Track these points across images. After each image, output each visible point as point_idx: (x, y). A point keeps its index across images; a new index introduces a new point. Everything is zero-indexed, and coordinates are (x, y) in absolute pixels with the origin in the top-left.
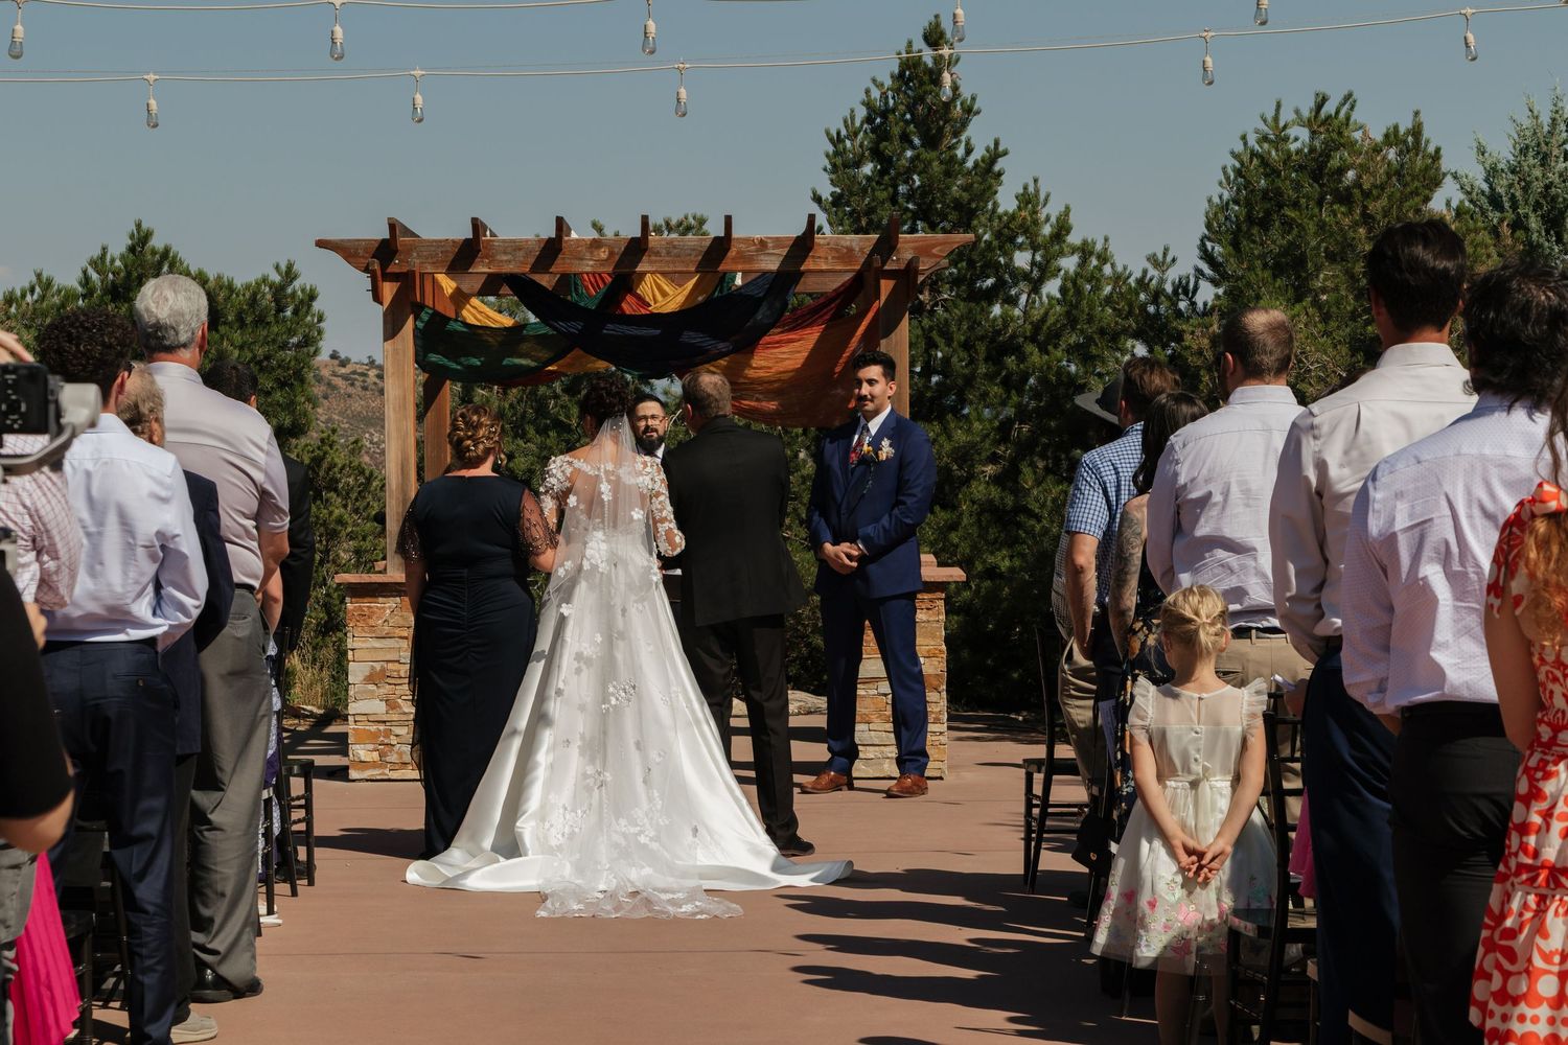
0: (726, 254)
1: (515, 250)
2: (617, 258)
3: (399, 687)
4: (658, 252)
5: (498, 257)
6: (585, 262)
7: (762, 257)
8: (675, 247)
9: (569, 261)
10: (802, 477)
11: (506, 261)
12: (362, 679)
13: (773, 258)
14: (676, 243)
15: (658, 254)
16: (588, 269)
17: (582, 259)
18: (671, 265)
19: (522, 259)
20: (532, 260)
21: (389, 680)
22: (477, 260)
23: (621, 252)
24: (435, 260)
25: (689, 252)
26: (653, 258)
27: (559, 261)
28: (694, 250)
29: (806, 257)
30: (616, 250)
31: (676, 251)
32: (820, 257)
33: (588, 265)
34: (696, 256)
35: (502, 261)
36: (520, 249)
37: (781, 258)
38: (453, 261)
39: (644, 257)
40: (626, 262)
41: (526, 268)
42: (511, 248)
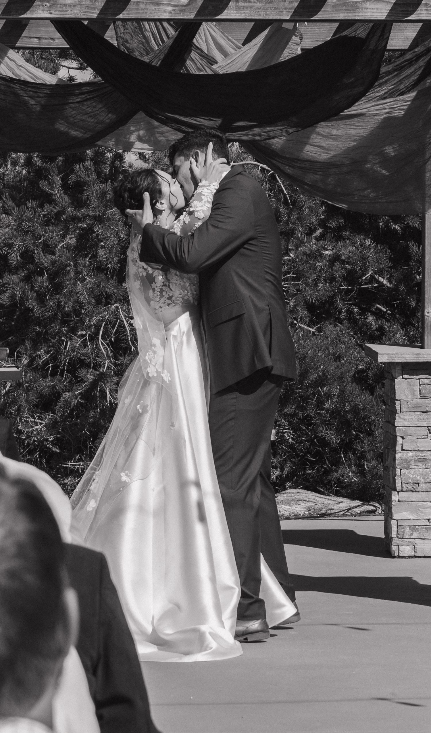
6: (162, 7)
10: (305, 254)
11: (70, 5)
16: (166, 16)
17: (158, 4)
18: (262, 13)
22: (35, 4)
33: (165, 12)
37: (390, 7)
39: (230, 3)
40: (210, 8)
41: (93, 13)
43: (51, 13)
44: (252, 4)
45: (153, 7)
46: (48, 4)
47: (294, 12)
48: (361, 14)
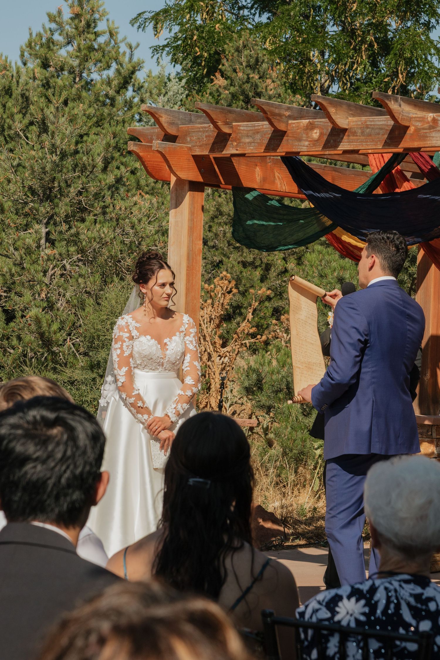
0: (405, 133)
1: (254, 133)
2: (325, 138)
4: (355, 132)
5: (243, 140)
6: (303, 143)
7: (433, 134)
8: (367, 127)
11: (248, 143)
14: (368, 123)
15: (354, 134)
17: (300, 140)
19: (259, 141)
20: (266, 141)
22: (229, 143)
23: (328, 134)
24: (201, 143)
25: (377, 131)
26: (351, 137)
28: (381, 129)
30: (325, 131)
31: (368, 130)
33: (304, 146)
34: (383, 135)
35: (245, 143)
36: (258, 133)
38: (214, 143)
39: (344, 138)
40: (332, 141)
41: (261, 149)
42: (251, 132)
43: (237, 150)
44: (358, 137)
46: (235, 143)
47: (385, 143)
48: (429, 142)
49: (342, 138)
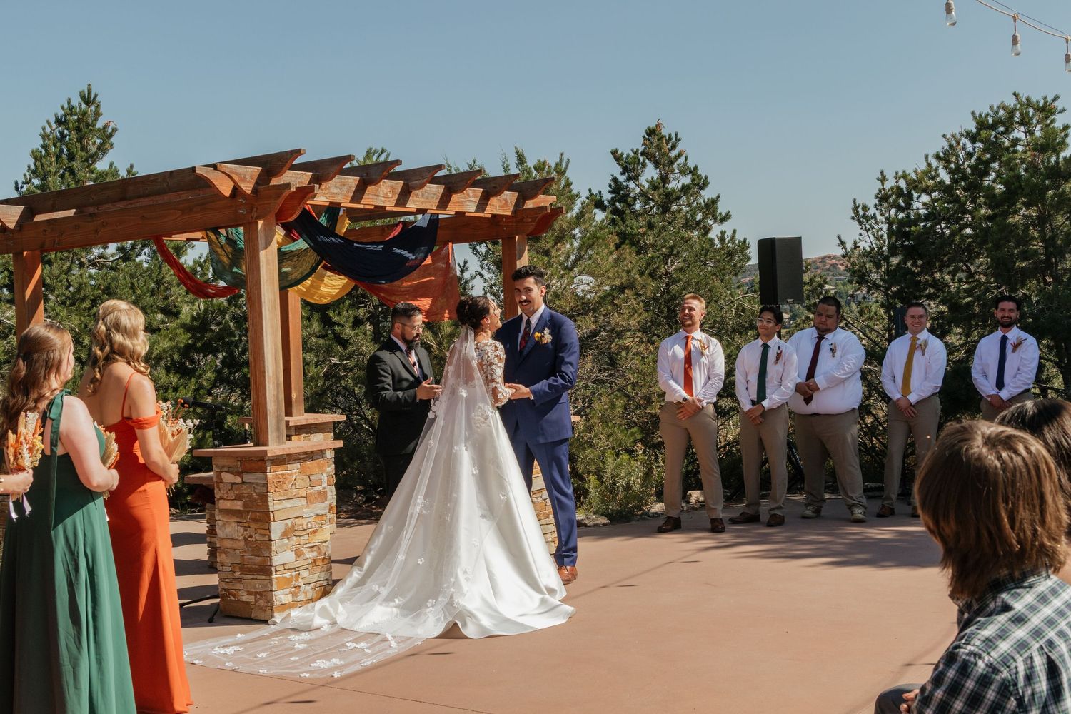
2: (397, 196)
3: (301, 538)
6: (380, 198)
7: (467, 203)
9: (371, 197)
12: (280, 535)
13: (472, 204)
17: (378, 196)
20: (351, 194)
21: (297, 533)
26: (415, 199)
27: (365, 196)
28: (435, 194)
29: (487, 204)
32: (493, 205)
35: (334, 194)
36: (344, 185)
42: (339, 184)
45: (376, 198)
49: (408, 199)
